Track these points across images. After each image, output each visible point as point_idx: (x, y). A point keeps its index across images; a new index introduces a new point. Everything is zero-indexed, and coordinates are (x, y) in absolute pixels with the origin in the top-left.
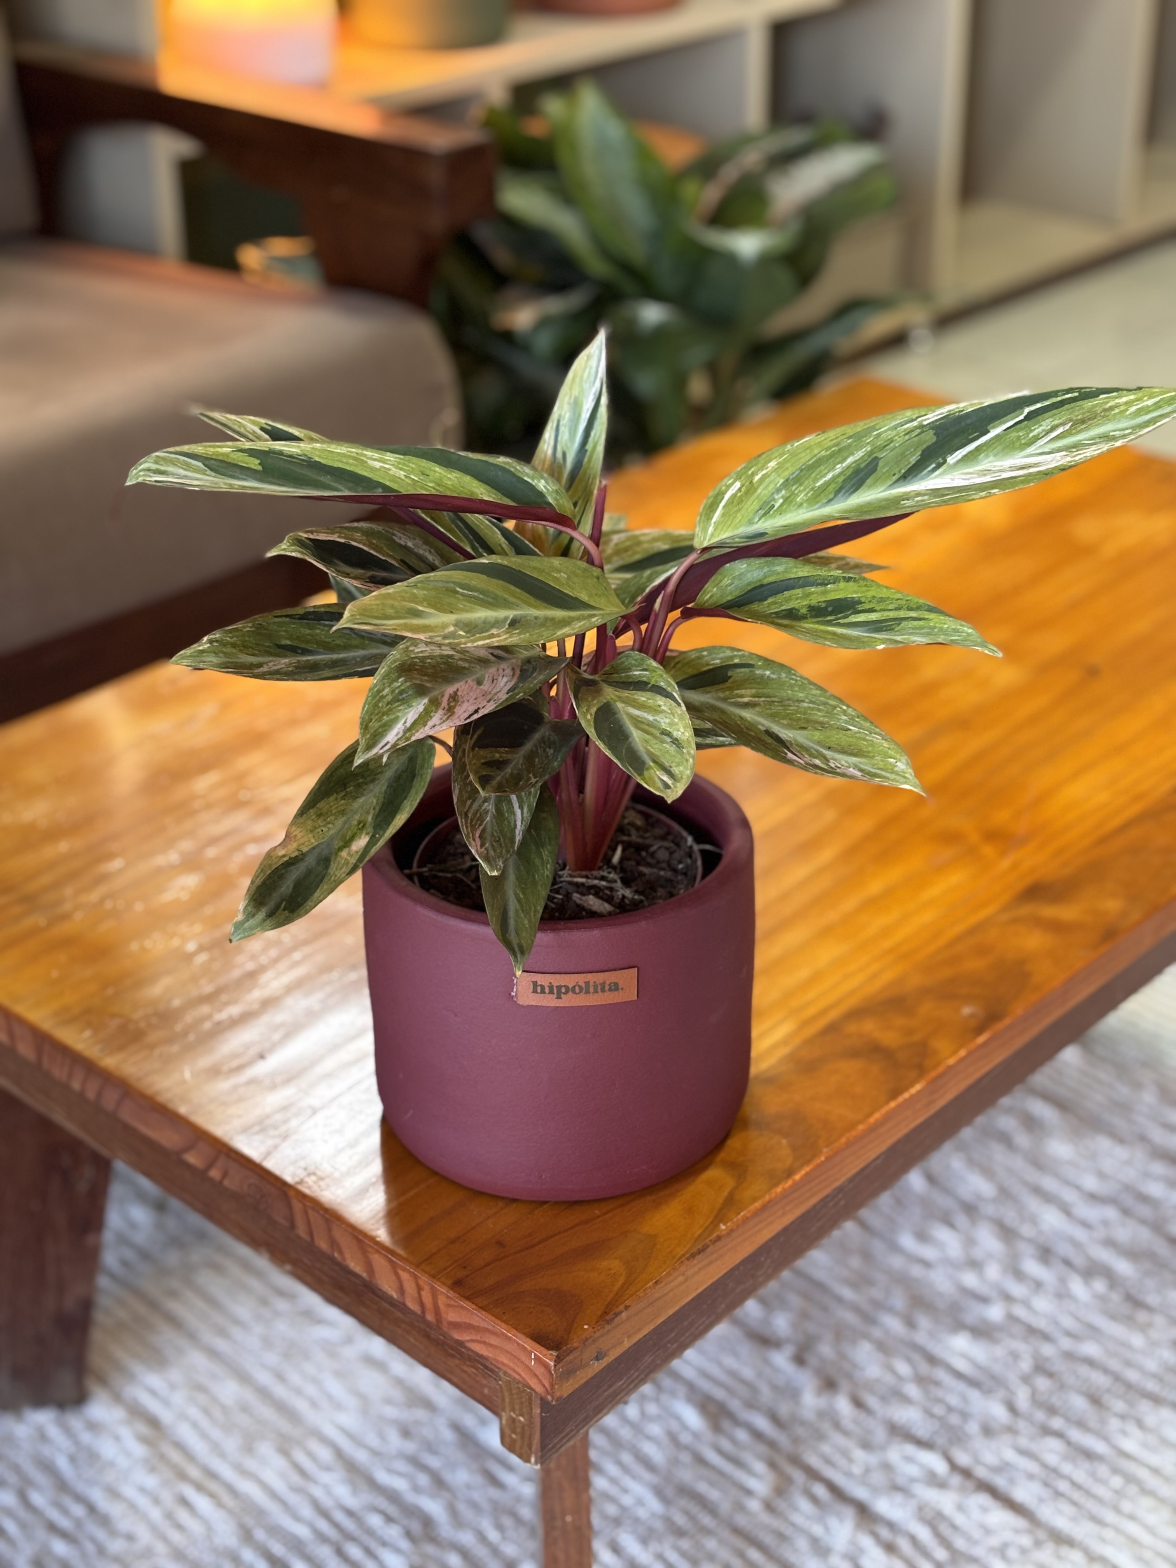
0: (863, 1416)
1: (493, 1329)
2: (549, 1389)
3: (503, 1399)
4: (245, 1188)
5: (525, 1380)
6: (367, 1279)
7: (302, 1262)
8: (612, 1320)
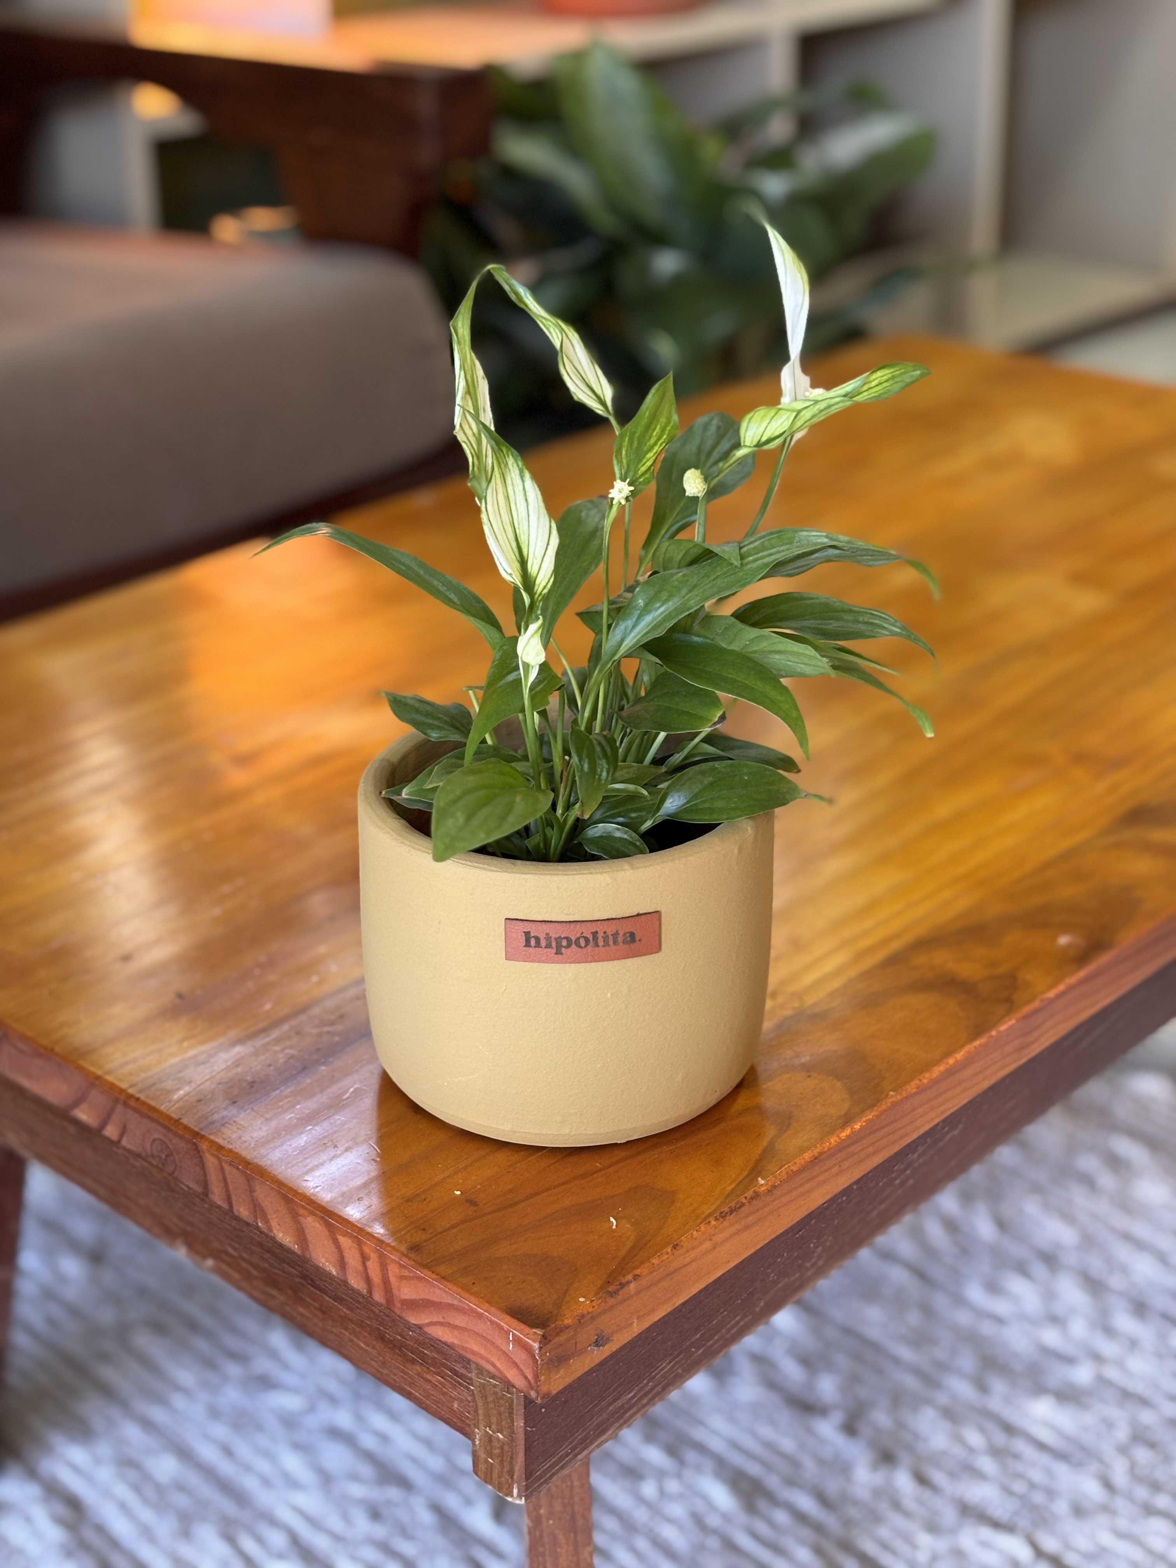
0: (927, 1494)
1: (460, 1304)
2: (532, 1381)
3: (476, 1411)
4: (148, 1146)
5: (501, 1372)
6: (299, 1252)
7: (227, 1253)
8: (616, 1292)
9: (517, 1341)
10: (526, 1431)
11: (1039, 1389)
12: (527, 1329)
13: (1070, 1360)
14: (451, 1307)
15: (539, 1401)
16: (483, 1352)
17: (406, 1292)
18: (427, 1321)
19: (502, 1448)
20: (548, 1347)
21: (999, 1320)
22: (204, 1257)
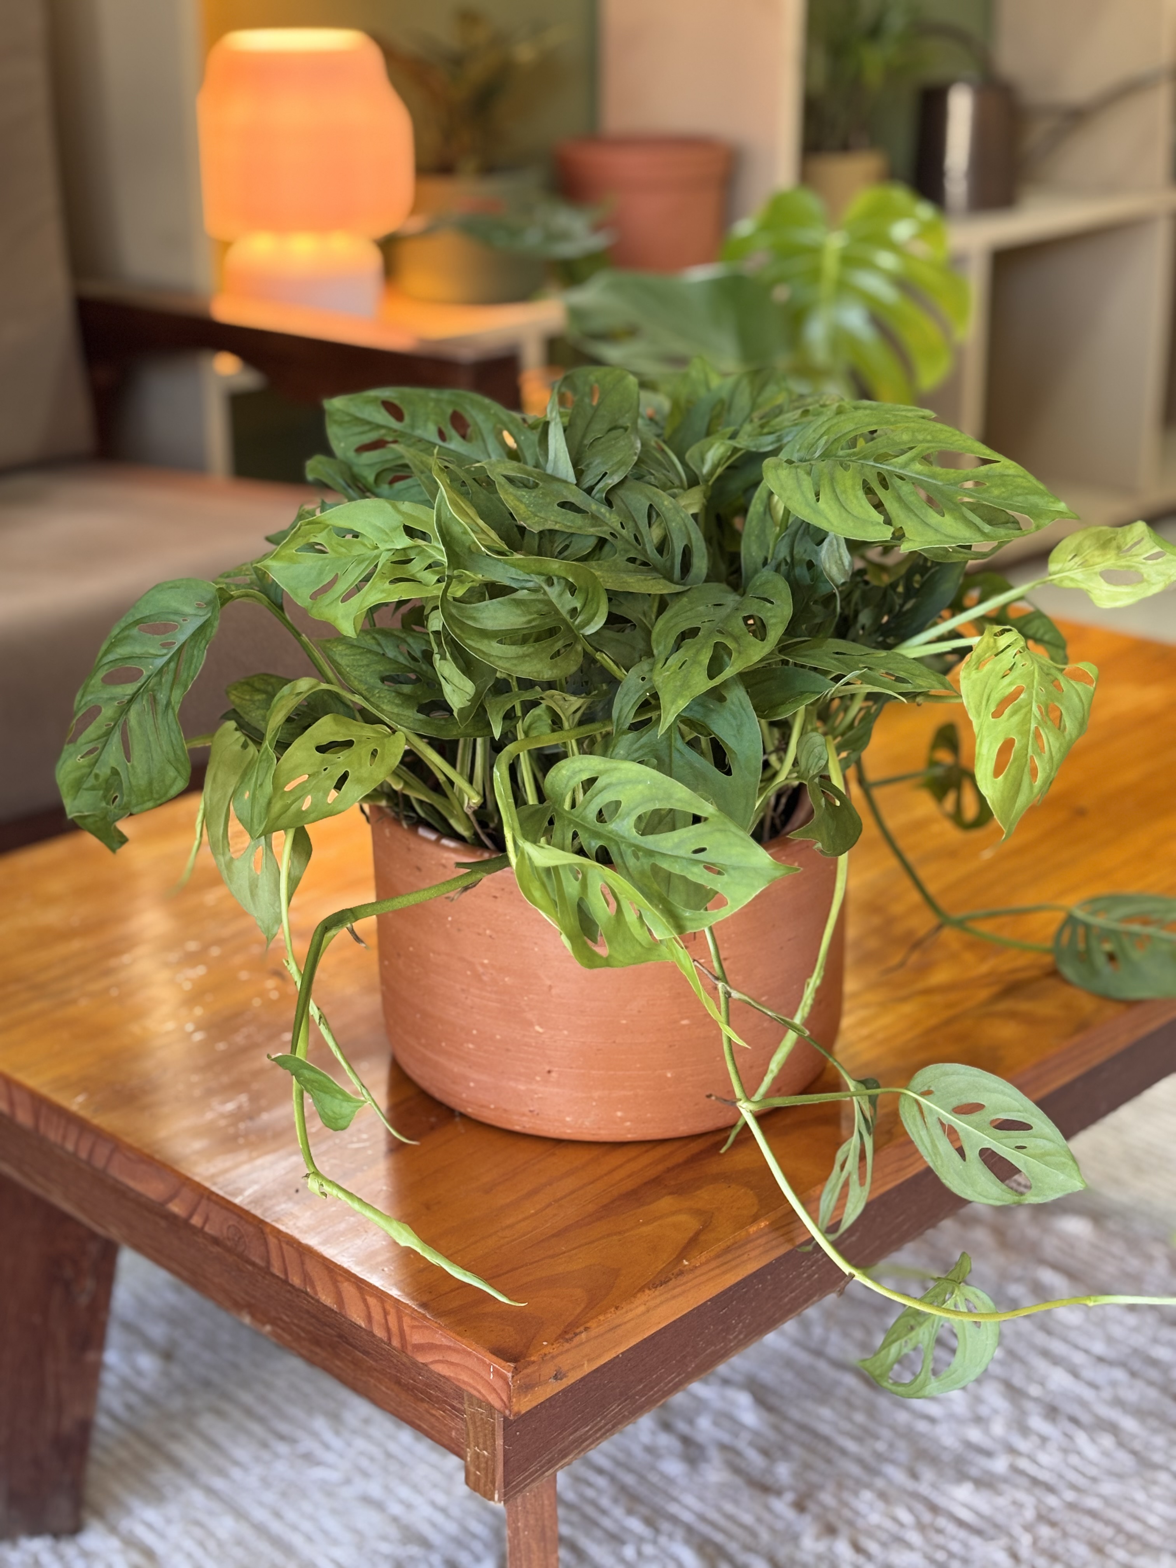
0: (862, 1560)
1: (455, 1345)
2: (508, 1404)
3: (468, 1434)
4: (225, 1231)
5: (484, 1396)
6: (338, 1311)
7: (281, 1319)
8: (571, 1339)
9: (496, 1372)
10: (505, 1449)
11: (962, 1476)
12: (503, 1363)
13: (988, 1454)
14: (449, 1348)
15: (511, 1418)
16: (471, 1381)
17: (416, 1338)
18: (431, 1360)
19: (486, 1463)
20: (519, 1376)
21: (932, 1420)
22: (264, 1324)
